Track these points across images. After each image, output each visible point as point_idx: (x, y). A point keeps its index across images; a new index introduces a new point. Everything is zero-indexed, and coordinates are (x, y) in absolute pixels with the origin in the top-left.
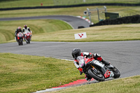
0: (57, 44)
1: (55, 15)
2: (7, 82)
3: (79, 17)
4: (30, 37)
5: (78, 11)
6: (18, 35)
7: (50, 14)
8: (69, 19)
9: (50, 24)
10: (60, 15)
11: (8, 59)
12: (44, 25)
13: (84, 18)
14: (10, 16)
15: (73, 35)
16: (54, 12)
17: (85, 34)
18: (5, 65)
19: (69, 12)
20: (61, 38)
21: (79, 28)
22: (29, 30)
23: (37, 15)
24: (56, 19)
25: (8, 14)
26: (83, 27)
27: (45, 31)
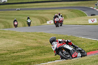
0: (76, 26)
1: (75, 6)
2: (41, 53)
3: (92, 8)
4: (62, 21)
5: (91, 4)
6: (56, 20)
7: (72, 6)
8: (85, 9)
9: (72, 13)
10: (78, 6)
11: (42, 37)
12: (67, 13)
13: (95, 9)
14: (43, 7)
15: (87, 20)
16: (74, 4)
17: (95, 19)
18: (40, 40)
19: (84, 4)
20: (79, 22)
21: (92, 15)
22: (62, 16)
23: (62, 6)
24: (75, 9)
25: (42, 5)
26: (94, 15)
27: (67, 17)
